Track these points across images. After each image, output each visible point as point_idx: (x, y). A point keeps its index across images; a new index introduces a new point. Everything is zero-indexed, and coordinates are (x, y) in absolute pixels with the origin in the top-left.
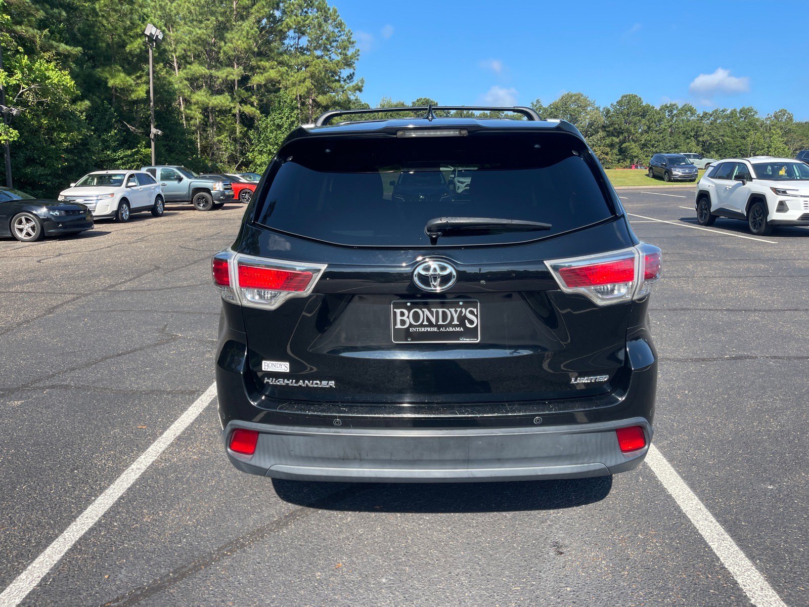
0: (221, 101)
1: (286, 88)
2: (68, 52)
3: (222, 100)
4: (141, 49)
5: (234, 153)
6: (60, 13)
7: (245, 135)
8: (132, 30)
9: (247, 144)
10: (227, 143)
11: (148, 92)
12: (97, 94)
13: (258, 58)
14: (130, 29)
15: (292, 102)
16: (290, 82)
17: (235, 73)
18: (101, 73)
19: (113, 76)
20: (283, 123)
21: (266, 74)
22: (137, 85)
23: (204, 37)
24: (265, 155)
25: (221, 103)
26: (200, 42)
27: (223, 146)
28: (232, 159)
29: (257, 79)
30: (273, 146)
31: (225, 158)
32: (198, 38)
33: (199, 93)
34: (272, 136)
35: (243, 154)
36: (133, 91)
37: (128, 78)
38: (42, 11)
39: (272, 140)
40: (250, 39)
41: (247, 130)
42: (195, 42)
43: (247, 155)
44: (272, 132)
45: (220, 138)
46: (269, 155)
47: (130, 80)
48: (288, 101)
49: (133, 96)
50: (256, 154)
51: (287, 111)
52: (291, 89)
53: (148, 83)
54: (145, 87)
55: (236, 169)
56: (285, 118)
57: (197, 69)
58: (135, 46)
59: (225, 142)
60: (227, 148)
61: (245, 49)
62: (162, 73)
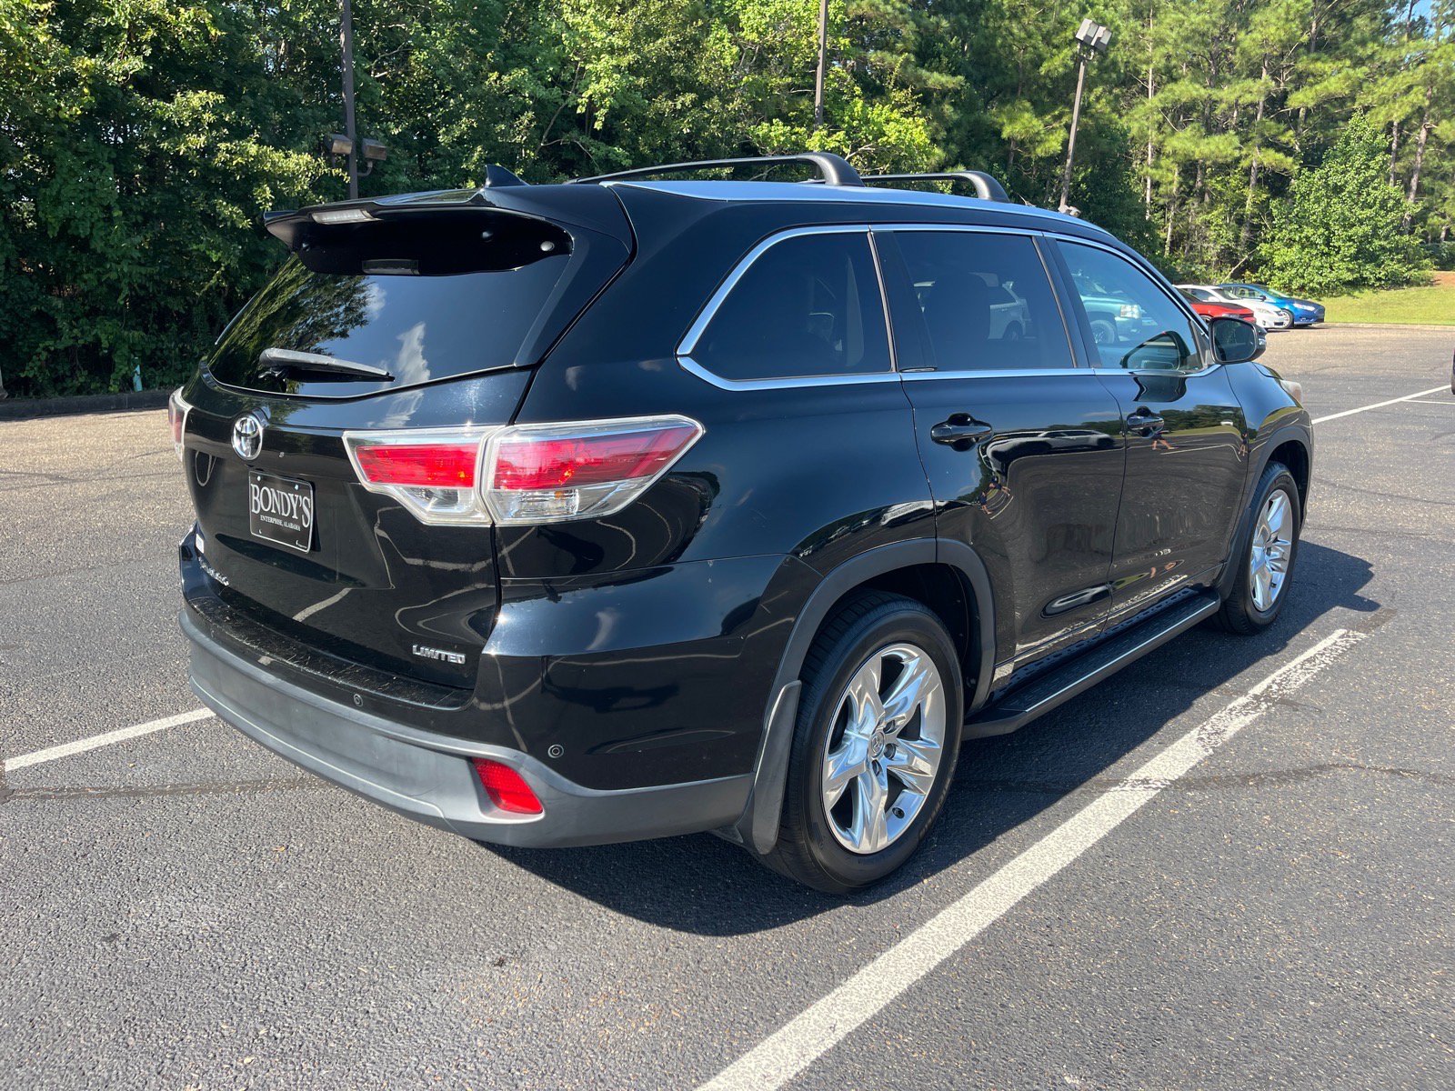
0: (1218, 147)
1: (1366, 109)
2: (942, 85)
3: (1222, 146)
4: (1066, 66)
5: (1232, 245)
6: (938, 24)
7: (1263, 207)
8: (1058, 34)
9: (1265, 226)
10: (1221, 226)
11: (1065, 143)
12: (985, 153)
13: (1313, 55)
14: (1057, 31)
15: (1375, 137)
16: (1376, 96)
17: (1255, 90)
18: (994, 115)
19: (1012, 120)
20: (1346, 182)
21: (1318, 87)
22: (1051, 131)
23: (1204, 28)
24: (1296, 247)
25: (1217, 151)
26: (1197, 38)
27: (1211, 234)
28: (1228, 256)
29: (1301, 99)
30: (1316, 228)
31: (1212, 253)
32: (1193, 31)
33: (1180, 134)
34: (1318, 209)
35: (1251, 245)
36: (1041, 142)
37: (1035, 122)
38: (911, 23)
39: (1315, 217)
40: (1292, 20)
41: (1268, 199)
42: (1187, 39)
43: (1258, 248)
44: (1318, 201)
45: (1208, 217)
46: (1303, 248)
47: (1038, 125)
48: (1367, 135)
49: (1040, 151)
50: (1277, 244)
51: (1359, 159)
52: (1377, 110)
53: (1068, 127)
54: (1062, 134)
55: (1232, 276)
56: (1353, 172)
57: (1187, 89)
58: (1056, 63)
59: (1217, 225)
60: (1219, 235)
61: (1281, 41)
62: (1099, 106)
